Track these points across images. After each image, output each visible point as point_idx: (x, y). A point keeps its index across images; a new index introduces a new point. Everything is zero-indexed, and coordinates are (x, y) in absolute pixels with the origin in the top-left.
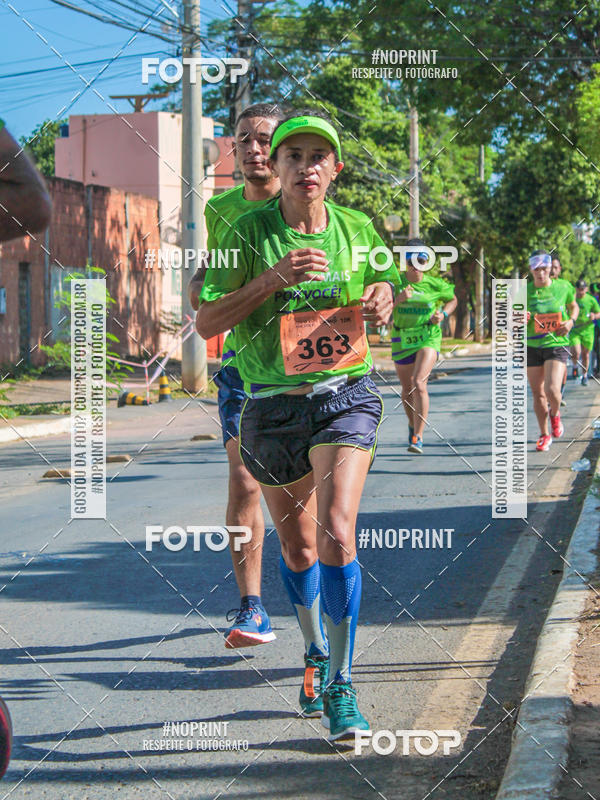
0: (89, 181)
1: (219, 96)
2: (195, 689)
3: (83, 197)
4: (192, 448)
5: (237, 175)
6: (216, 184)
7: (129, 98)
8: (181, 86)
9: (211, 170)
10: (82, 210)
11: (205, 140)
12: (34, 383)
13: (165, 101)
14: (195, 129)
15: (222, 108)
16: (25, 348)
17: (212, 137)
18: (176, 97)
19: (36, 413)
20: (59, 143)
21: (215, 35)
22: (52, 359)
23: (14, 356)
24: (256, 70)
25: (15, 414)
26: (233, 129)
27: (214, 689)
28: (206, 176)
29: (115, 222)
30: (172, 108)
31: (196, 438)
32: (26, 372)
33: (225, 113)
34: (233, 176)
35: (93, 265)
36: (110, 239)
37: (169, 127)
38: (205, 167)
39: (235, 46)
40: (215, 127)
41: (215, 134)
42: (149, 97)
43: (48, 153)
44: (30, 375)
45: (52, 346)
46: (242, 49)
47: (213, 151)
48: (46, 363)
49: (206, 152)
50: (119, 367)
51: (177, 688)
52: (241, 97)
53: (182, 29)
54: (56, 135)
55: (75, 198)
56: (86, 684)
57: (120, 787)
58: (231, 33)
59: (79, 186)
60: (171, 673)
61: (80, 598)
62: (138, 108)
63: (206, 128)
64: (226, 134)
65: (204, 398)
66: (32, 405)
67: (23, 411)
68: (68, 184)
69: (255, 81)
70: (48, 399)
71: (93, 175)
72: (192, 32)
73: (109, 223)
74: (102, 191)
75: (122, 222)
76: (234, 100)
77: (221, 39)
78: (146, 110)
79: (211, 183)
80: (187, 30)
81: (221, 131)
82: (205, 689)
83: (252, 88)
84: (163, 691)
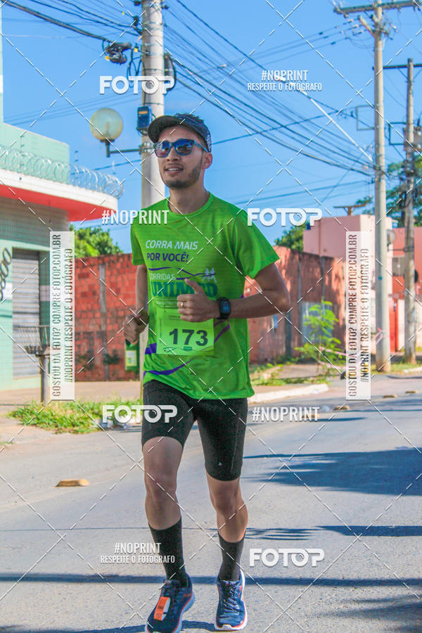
0: (322, 254)
1: (395, 205)
2: (392, 536)
3: (319, 263)
4: (383, 402)
5: (406, 250)
6: (394, 254)
7: (344, 208)
8: (373, 200)
9: (391, 247)
10: (319, 270)
11: (388, 230)
12: (294, 366)
13: (364, 209)
14: (382, 224)
15: (396, 212)
16: (289, 348)
17: (391, 228)
18: (369, 207)
19: (295, 383)
20: (305, 233)
21: (391, 171)
22: (303, 353)
23: (283, 350)
24: (416, 190)
25: (284, 383)
26: (403, 223)
27: (402, 536)
28: (388, 250)
29: (337, 276)
30: (368, 213)
31: (385, 397)
32: (289, 360)
33: (398, 215)
34: (404, 250)
35: (325, 300)
36: (334, 286)
37: (367, 222)
38: (388, 245)
39: (404, 177)
40: (393, 223)
41: (393, 227)
42: (355, 207)
43: (299, 239)
44: (291, 362)
45: (303, 346)
46: (408, 178)
47: (392, 236)
48: (300, 356)
49: (388, 237)
50: (341, 357)
51: (382, 535)
52: (408, 205)
53: (374, 168)
54: (304, 229)
55: (315, 263)
56: (331, 532)
57: (353, 589)
58: (401, 170)
59: (317, 257)
60: (378, 527)
61: (326, 485)
62: (349, 213)
63: (388, 223)
64: (399, 226)
65: (389, 374)
66: (293, 378)
67: (288, 381)
68: (311, 256)
69: (416, 196)
70: (302, 375)
71: (325, 251)
72: (380, 169)
73: (333, 277)
74: (329, 260)
75: (341, 277)
76: (404, 207)
77: (395, 173)
78: (353, 214)
79: (391, 254)
80: (377, 168)
81: (396, 225)
82: (398, 536)
83: (414, 200)
84: (374, 537)
